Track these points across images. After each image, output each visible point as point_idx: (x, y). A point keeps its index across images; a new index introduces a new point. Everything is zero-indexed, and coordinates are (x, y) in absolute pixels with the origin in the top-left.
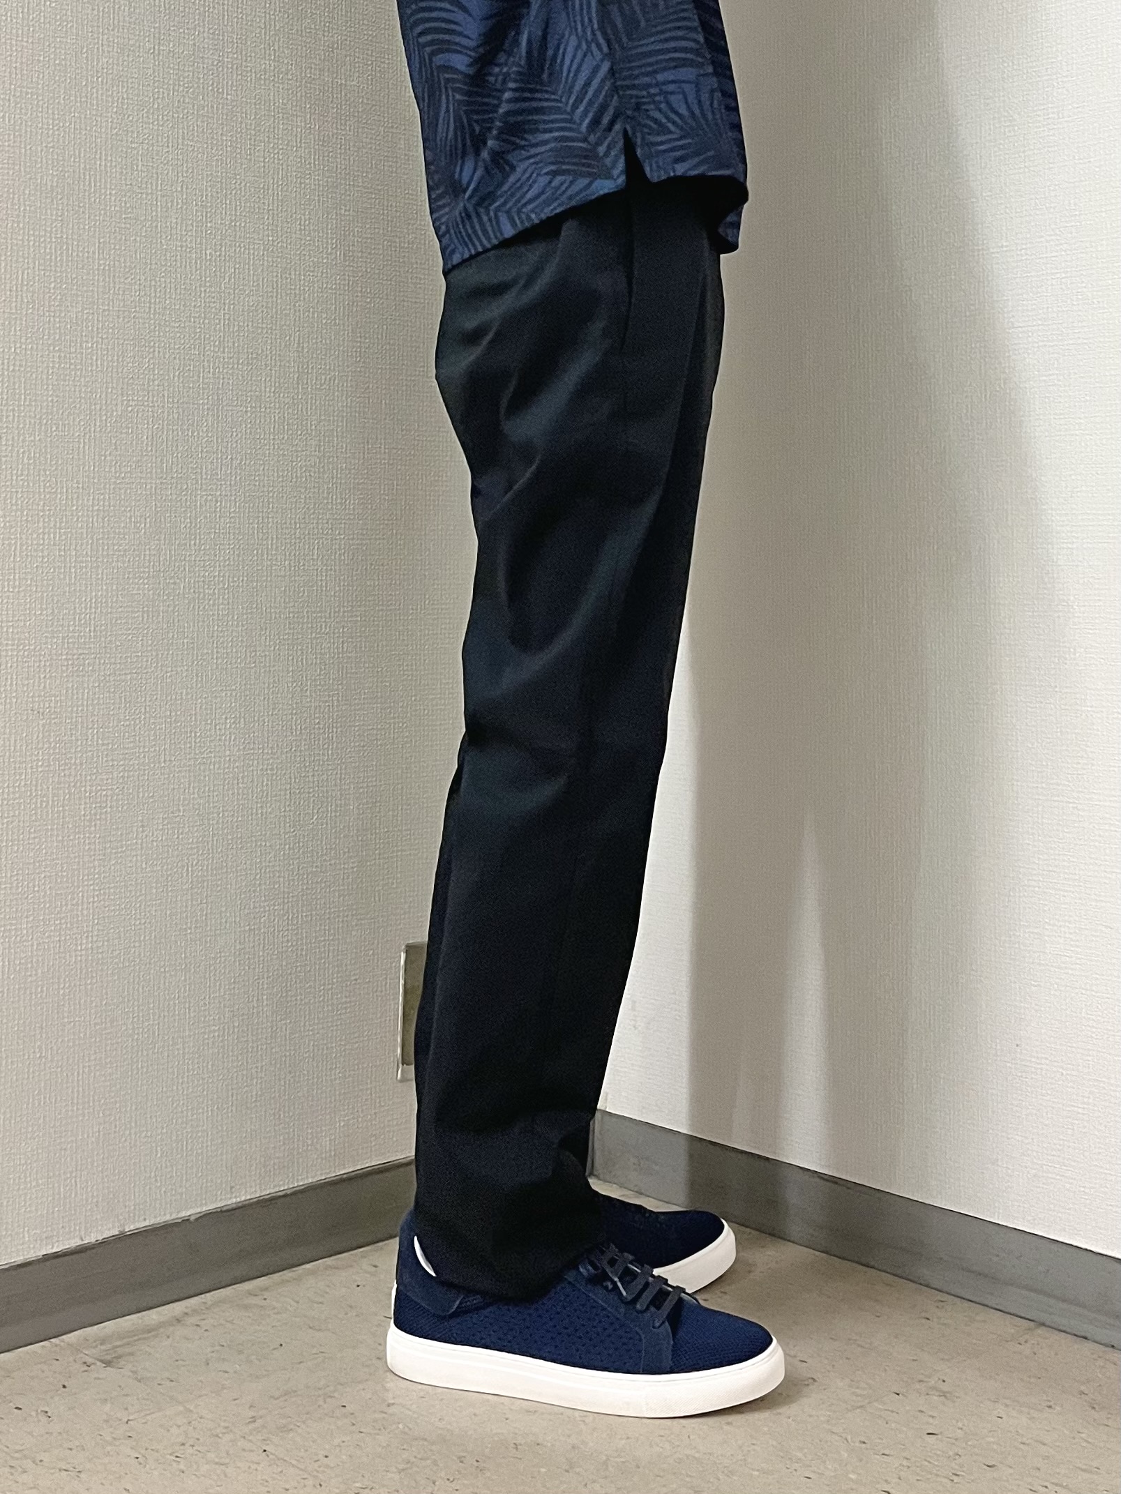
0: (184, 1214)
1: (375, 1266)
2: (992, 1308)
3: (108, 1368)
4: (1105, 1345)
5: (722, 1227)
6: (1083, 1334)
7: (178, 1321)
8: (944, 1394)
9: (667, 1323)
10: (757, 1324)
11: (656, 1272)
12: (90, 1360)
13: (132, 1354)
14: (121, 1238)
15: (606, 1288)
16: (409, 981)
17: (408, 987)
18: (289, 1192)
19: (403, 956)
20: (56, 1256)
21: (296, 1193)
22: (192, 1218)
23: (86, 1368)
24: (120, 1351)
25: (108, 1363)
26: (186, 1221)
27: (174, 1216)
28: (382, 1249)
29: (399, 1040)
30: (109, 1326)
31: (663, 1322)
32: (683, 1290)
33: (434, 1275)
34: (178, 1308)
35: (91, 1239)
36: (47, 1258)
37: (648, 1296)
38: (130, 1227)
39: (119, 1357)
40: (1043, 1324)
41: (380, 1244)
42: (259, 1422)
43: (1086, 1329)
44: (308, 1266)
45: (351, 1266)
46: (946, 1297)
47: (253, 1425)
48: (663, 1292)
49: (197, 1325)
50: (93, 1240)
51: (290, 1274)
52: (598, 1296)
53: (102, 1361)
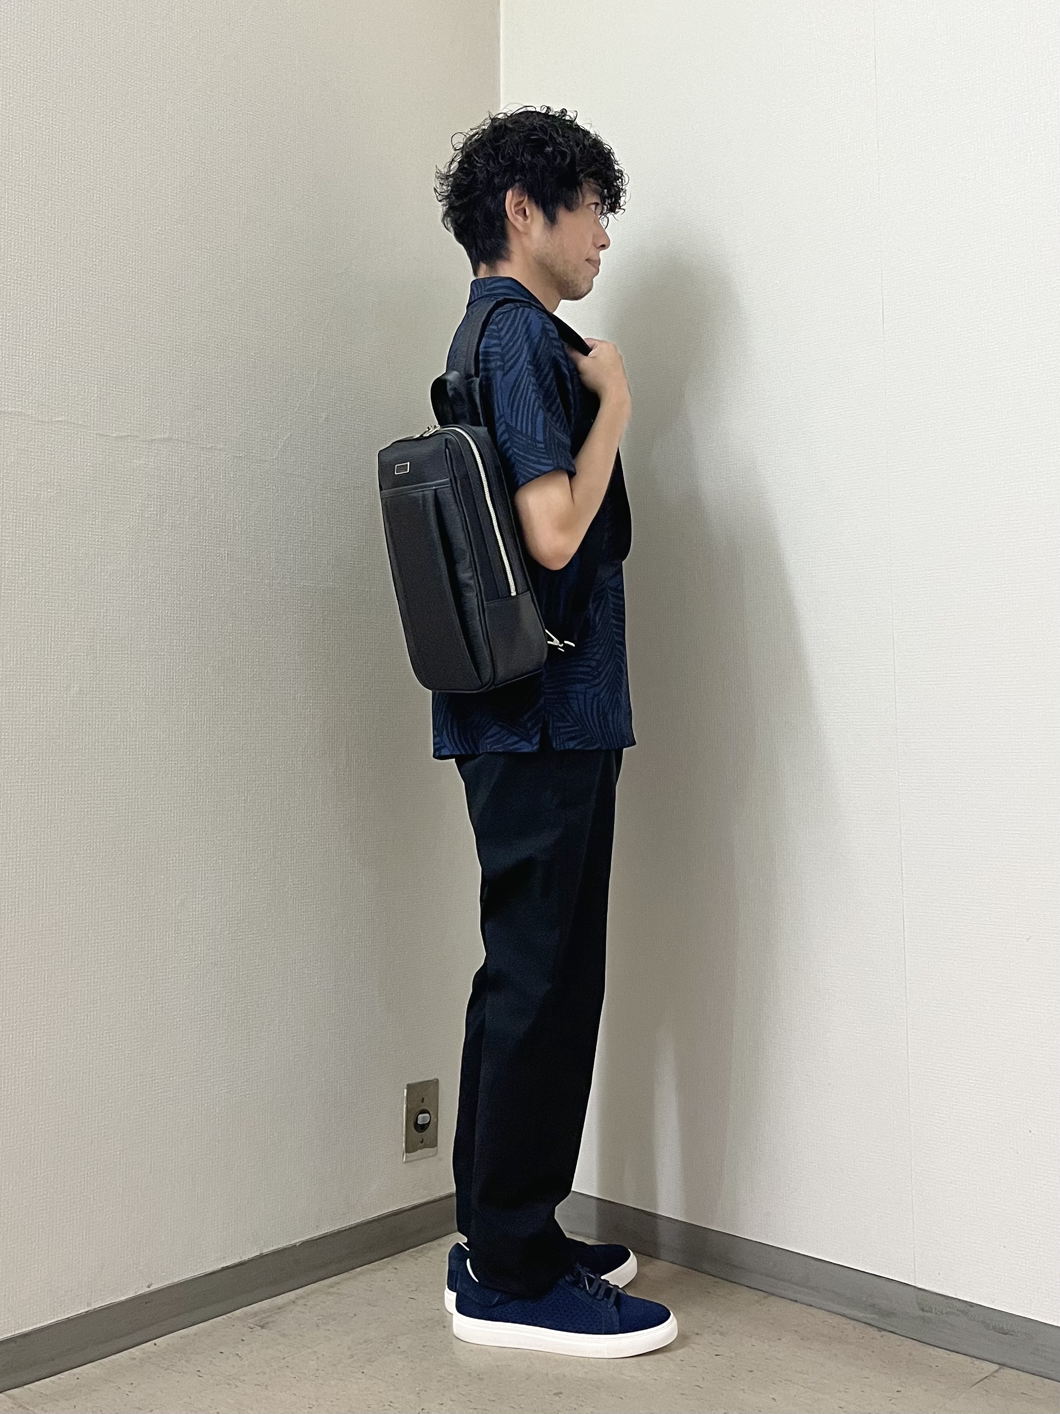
0: (293, 1242)
1: (396, 1269)
2: (744, 1285)
3: (263, 1330)
4: (808, 1305)
5: (629, 1255)
6: (795, 1299)
7: (294, 1302)
8: (722, 1334)
9: (615, 1307)
10: (661, 1305)
11: (603, 1277)
12: (252, 1326)
13: (273, 1322)
14: (261, 1257)
15: (580, 1288)
16: (409, 1106)
17: (409, 1109)
18: (347, 1228)
19: (405, 1091)
20: (228, 1268)
21: (351, 1228)
22: (298, 1245)
23: (251, 1330)
24: (267, 1320)
25: (262, 1327)
26: (294, 1246)
27: (288, 1244)
28: (397, 1258)
29: (404, 1139)
30: (256, 1307)
31: (612, 1306)
32: (618, 1286)
33: (477, 1281)
34: (292, 1295)
35: (245, 1258)
36: (224, 1269)
37: (602, 1292)
38: (266, 1251)
39: (267, 1323)
40: (773, 1294)
41: (396, 1256)
42: (355, 1358)
43: (798, 1297)
44: (358, 1269)
45: (382, 1269)
46: (717, 1280)
47: (353, 1359)
48: (610, 1290)
49: (305, 1305)
50: (247, 1259)
51: (349, 1275)
52: (576, 1292)
53: (260, 1326)
